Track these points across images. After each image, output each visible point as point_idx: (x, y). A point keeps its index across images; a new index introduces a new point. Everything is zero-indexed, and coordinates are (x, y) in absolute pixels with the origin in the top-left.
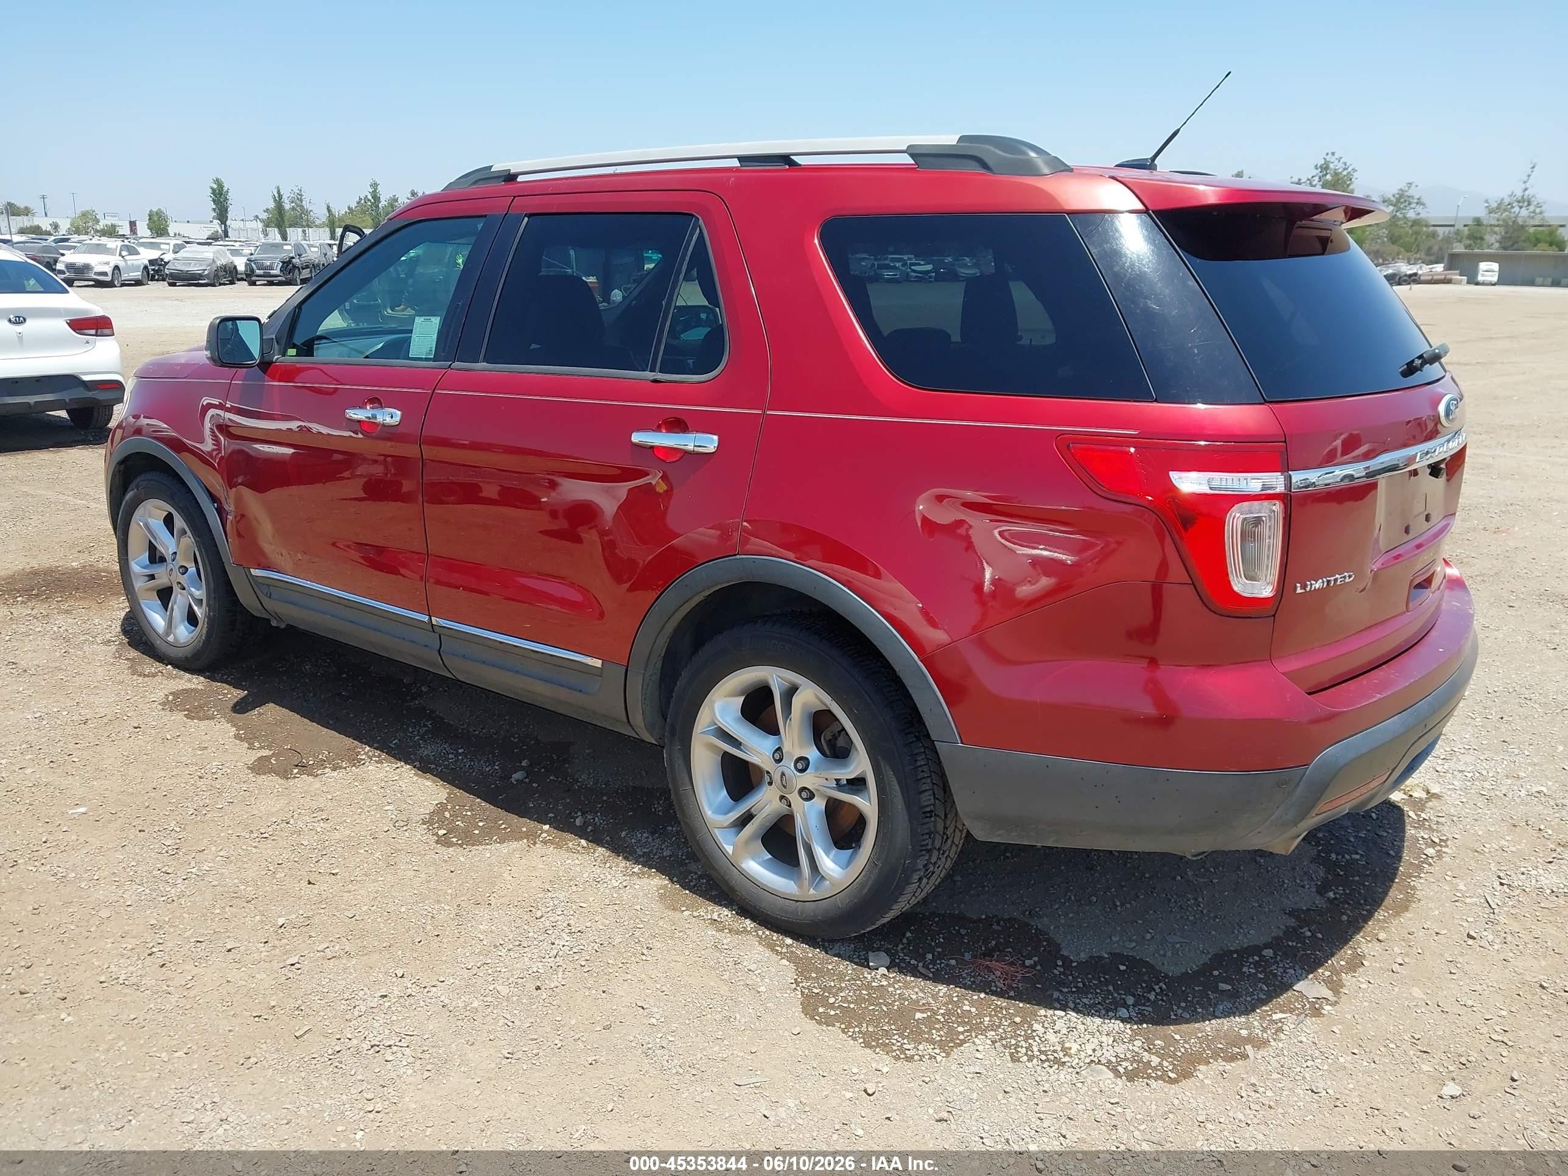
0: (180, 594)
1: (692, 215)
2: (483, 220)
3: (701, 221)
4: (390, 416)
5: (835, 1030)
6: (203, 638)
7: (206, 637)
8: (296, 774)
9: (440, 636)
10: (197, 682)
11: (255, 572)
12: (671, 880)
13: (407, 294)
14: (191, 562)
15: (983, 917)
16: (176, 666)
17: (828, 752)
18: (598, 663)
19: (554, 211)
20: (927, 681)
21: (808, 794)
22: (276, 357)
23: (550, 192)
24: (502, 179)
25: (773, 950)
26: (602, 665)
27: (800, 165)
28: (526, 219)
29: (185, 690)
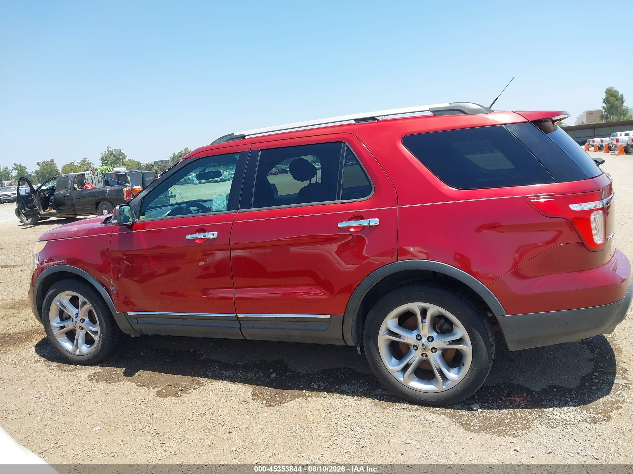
0: (81, 331)
1: (342, 142)
2: (240, 154)
3: (347, 144)
4: (212, 235)
5: (483, 433)
6: (99, 348)
7: (101, 348)
8: (180, 394)
9: (240, 321)
10: (97, 369)
11: (129, 314)
12: (372, 398)
13: (51, 204)
14: (86, 316)
15: (495, 385)
16: (81, 364)
17: (440, 332)
18: (328, 317)
19: (274, 147)
20: (491, 294)
21: (434, 350)
22: (135, 220)
23: (269, 141)
24: (242, 138)
25: (435, 413)
26: (330, 317)
27: (380, 120)
28: (260, 152)
29: (95, 373)
